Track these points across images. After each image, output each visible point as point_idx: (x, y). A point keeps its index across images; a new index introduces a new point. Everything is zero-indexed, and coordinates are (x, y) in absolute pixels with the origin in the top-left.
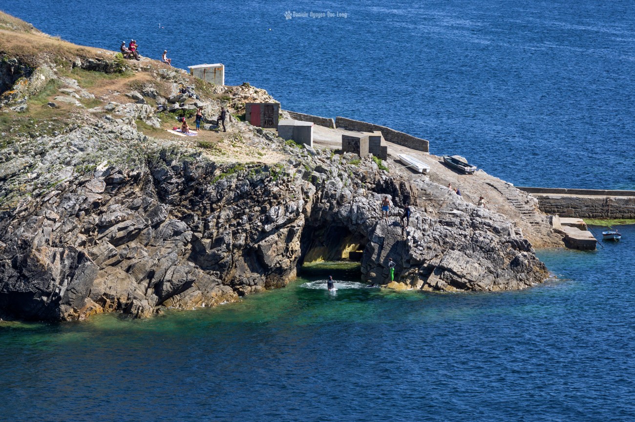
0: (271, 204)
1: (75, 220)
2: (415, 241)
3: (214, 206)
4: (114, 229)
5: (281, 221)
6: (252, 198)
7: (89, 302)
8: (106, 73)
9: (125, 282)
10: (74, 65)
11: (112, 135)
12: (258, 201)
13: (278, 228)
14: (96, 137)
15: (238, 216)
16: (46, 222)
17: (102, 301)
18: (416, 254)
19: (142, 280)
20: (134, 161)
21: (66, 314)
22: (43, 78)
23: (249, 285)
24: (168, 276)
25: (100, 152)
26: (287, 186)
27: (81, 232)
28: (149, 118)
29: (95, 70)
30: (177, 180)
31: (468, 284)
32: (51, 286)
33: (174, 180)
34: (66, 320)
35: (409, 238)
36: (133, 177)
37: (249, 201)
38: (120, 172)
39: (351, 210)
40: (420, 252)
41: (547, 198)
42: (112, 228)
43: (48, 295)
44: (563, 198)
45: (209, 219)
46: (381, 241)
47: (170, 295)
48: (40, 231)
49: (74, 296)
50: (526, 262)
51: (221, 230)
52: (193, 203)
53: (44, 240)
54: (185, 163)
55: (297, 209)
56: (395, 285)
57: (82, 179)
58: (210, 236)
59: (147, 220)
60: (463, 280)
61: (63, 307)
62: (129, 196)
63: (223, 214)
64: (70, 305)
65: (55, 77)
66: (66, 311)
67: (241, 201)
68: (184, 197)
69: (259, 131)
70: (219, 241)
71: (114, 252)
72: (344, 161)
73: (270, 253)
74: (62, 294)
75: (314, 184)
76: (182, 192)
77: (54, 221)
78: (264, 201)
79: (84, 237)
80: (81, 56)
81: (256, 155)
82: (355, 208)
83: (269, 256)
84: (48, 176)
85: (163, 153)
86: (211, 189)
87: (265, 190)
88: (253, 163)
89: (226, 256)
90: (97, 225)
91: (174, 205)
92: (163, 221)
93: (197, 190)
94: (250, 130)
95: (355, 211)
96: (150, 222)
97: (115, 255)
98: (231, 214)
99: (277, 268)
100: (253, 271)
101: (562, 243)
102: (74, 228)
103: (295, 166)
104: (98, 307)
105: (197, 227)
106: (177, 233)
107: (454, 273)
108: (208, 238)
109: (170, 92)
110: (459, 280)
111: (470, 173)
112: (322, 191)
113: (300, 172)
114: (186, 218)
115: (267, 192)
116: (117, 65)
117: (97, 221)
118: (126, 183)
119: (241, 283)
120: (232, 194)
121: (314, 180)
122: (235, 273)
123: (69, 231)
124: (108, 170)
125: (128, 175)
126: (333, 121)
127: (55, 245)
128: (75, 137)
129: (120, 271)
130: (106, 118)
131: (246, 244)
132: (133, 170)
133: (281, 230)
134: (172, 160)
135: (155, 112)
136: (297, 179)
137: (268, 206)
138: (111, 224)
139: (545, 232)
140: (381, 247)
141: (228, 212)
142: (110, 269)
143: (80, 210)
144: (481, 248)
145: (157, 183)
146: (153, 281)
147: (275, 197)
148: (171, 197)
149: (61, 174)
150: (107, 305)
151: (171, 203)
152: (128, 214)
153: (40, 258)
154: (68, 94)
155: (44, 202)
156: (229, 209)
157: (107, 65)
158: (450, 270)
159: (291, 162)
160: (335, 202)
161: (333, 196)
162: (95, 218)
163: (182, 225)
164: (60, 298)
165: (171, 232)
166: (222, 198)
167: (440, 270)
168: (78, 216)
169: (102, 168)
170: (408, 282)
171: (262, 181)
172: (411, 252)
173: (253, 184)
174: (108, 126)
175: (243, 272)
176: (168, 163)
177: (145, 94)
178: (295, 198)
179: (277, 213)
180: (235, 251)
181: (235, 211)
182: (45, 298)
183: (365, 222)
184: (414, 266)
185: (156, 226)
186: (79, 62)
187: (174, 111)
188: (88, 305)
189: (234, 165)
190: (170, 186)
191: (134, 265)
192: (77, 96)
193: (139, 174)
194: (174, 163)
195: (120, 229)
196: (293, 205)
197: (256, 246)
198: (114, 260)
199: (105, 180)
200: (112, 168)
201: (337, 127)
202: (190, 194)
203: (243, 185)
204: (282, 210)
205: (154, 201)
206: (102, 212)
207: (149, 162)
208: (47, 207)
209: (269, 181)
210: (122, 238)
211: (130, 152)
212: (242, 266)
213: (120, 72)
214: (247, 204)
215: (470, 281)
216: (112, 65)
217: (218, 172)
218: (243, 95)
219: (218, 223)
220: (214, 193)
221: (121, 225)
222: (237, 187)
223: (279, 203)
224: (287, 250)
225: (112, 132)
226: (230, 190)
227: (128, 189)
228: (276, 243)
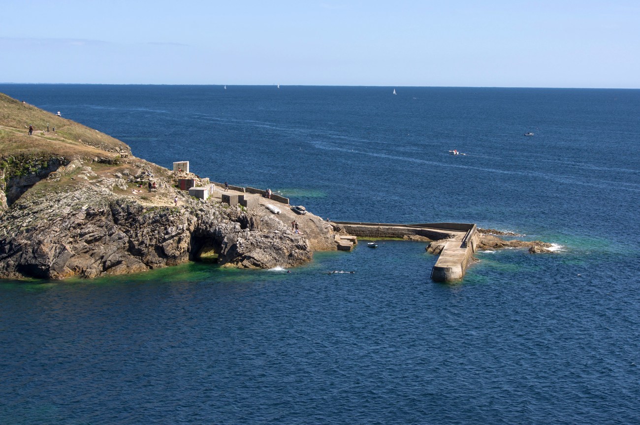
0: (169, 226)
1: (67, 232)
2: (240, 244)
3: (141, 226)
4: (87, 236)
5: (174, 234)
6: (160, 223)
7: (67, 269)
8: (109, 164)
9: (88, 261)
10: (94, 161)
11: (95, 193)
12: (163, 224)
13: (173, 237)
14: (87, 193)
15: (153, 231)
16: (52, 232)
17: (74, 269)
18: (240, 250)
19: (98, 260)
20: (102, 204)
21: (53, 275)
22: (74, 166)
23: (156, 263)
24: (110, 258)
25: (87, 200)
26: (179, 217)
27: (71, 237)
28: (122, 185)
29: (104, 163)
30: (123, 214)
31: (261, 265)
32: (47, 262)
33: (121, 214)
34: (52, 278)
35: (238, 243)
36: (100, 212)
37: (158, 224)
38: (94, 210)
39: (216, 229)
40: (241, 249)
41: (350, 227)
42: (86, 236)
43: (45, 265)
44: (358, 227)
45: (138, 232)
46: (226, 244)
47: (110, 267)
48: (48, 236)
49: (57, 267)
50: (296, 255)
51: (144, 237)
52: (131, 225)
53: (49, 240)
54: (128, 206)
55: (183, 228)
56: (229, 265)
57: (74, 212)
58: (138, 240)
59: (106, 232)
60: (259, 263)
61: (51, 271)
62: (99, 221)
63: (145, 230)
64: (55, 270)
65: (81, 166)
66: (53, 273)
67: (155, 224)
68: (127, 222)
69: (179, 192)
70: (142, 243)
71: (86, 247)
72: (221, 207)
73: (168, 249)
74: (51, 265)
75: (196, 217)
76: (126, 220)
77: (56, 232)
78: (166, 224)
79: (71, 240)
80: (98, 157)
81: (170, 203)
82: (217, 228)
83: (167, 250)
84: (57, 211)
85: (117, 202)
86: (140, 218)
87: (167, 219)
88: (163, 206)
89: (145, 250)
90: (79, 234)
91: (122, 226)
92: (114, 233)
93: (134, 218)
94: (175, 192)
95: (217, 230)
96: (107, 233)
97: (86, 248)
98: (150, 230)
99: (173, 256)
100: (159, 257)
101: (336, 247)
102: (66, 235)
103: (185, 208)
104: (72, 272)
105: (132, 236)
106: (120, 238)
107: (255, 259)
108: (137, 241)
109: (136, 174)
110: (257, 262)
111: (303, 214)
112: (202, 220)
113: (188, 211)
114: (127, 232)
115: (168, 220)
116: (115, 161)
117: (79, 232)
118: (97, 215)
119: (152, 262)
120: (150, 221)
121: (197, 215)
122: (149, 258)
123: (64, 236)
124: (87, 209)
125: (98, 211)
126: (244, 189)
127: (55, 243)
128: (77, 194)
129: (88, 255)
130: (96, 185)
131: (156, 244)
132: (100, 209)
133: (175, 238)
134: (121, 205)
135: (126, 182)
136: (185, 214)
137: (168, 227)
138: (86, 234)
139: (330, 242)
140: (226, 247)
141: (148, 229)
142: (82, 255)
143: (70, 227)
144: (275, 248)
145: (114, 215)
146: (103, 260)
147: (172, 222)
148: (120, 222)
149: (64, 210)
150: (77, 271)
151: (121, 224)
152: (96, 229)
153: (43, 248)
154: (84, 174)
155: (54, 223)
156: (149, 228)
157: (109, 161)
158: (253, 258)
159: (183, 207)
160: (208, 226)
161: (207, 223)
162: (79, 231)
163: (124, 235)
164: (49, 267)
165: (117, 238)
166: (145, 223)
167: (249, 258)
168: (69, 229)
169: (84, 208)
170: (235, 263)
171: (165, 215)
172: (238, 249)
173: (161, 216)
174: (96, 189)
175: (153, 257)
176: (120, 206)
177: (123, 174)
178: (183, 223)
179: (172, 230)
180: (150, 247)
181: (151, 229)
182: (43, 267)
183: (221, 235)
184: (238, 256)
185: (110, 235)
186: (96, 159)
187: (137, 182)
188: (66, 271)
189: (153, 207)
190: (120, 217)
191: (95, 253)
192: (88, 175)
193: (103, 211)
194: (122, 206)
195: (90, 236)
196: (181, 226)
197: (161, 245)
198: (86, 250)
199: (86, 214)
200: (90, 208)
201: (246, 192)
202: (130, 220)
203: (156, 217)
204: (174, 229)
205: (111, 223)
206: (82, 228)
207: (111, 206)
208: (55, 226)
209: (169, 215)
210: (91, 240)
211: (101, 200)
212: (154, 254)
213: (116, 164)
214: (158, 225)
215: (262, 263)
216: (112, 161)
217: (145, 211)
218: (180, 175)
219: (142, 234)
220: (142, 220)
221: (91, 234)
222: (153, 217)
223: (174, 225)
224: (178, 247)
225: (96, 191)
226: (150, 219)
227: (98, 218)
228: (172, 244)
